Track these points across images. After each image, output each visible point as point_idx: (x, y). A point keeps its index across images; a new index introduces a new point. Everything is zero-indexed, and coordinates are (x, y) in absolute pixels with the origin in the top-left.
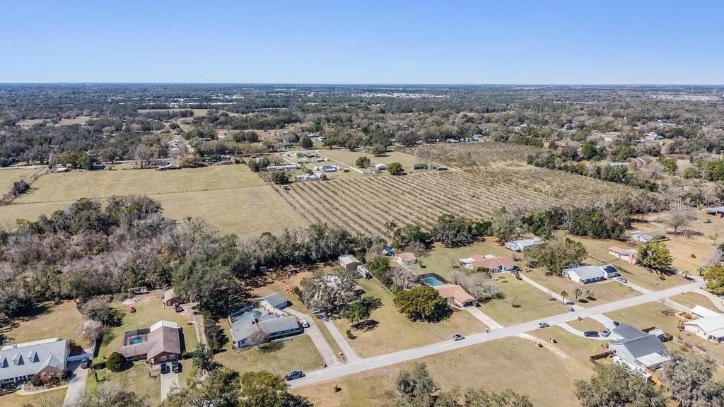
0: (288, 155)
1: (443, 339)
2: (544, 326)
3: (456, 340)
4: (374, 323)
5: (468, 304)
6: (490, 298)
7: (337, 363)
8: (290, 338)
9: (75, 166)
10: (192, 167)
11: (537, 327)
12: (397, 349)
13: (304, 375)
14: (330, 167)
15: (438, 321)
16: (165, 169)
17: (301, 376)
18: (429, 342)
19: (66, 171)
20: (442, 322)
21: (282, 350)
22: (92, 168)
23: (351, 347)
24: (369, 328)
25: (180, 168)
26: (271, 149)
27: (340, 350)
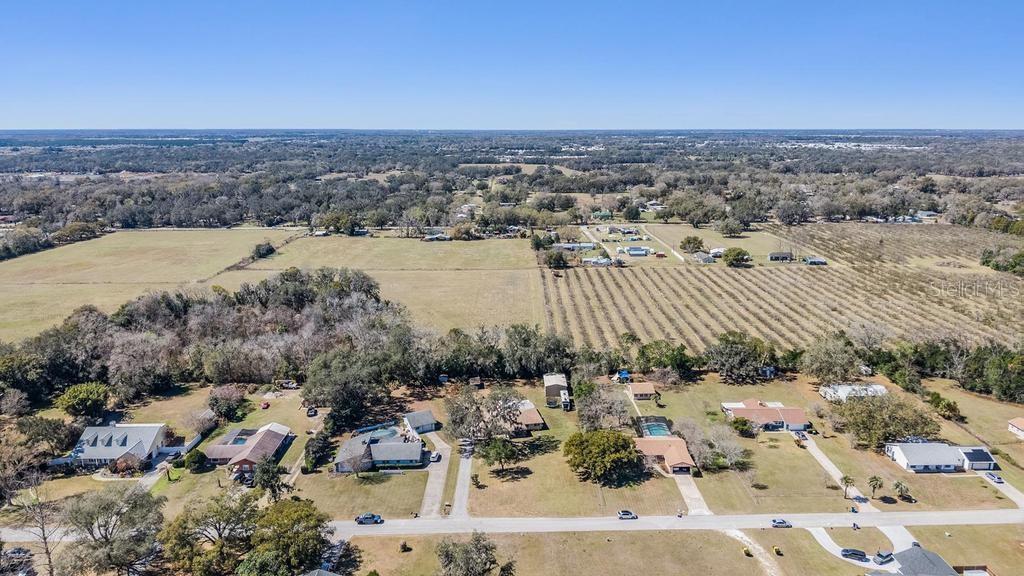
0: (598, 230)
1: (604, 514)
2: (781, 525)
3: (620, 518)
4: (525, 472)
5: (682, 470)
6: (727, 468)
7: (434, 515)
8: (402, 471)
9: (337, 231)
10: (465, 239)
11: (769, 525)
12: (527, 514)
13: (382, 522)
14: (639, 249)
15: (619, 485)
16: (432, 240)
17: (376, 522)
18: (579, 514)
19: (325, 235)
20: (623, 488)
21: (383, 484)
22: (352, 233)
23: (469, 497)
24: (513, 478)
25: (451, 239)
26: (579, 221)
27: (452, 499)
